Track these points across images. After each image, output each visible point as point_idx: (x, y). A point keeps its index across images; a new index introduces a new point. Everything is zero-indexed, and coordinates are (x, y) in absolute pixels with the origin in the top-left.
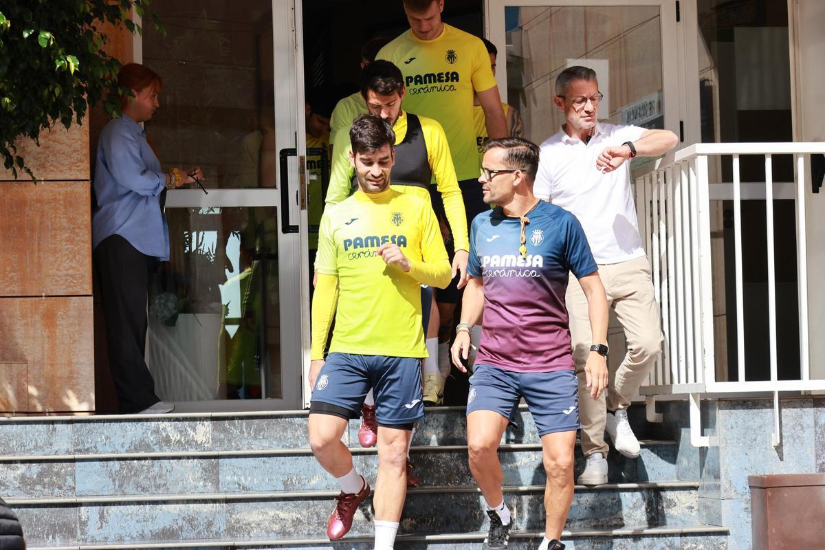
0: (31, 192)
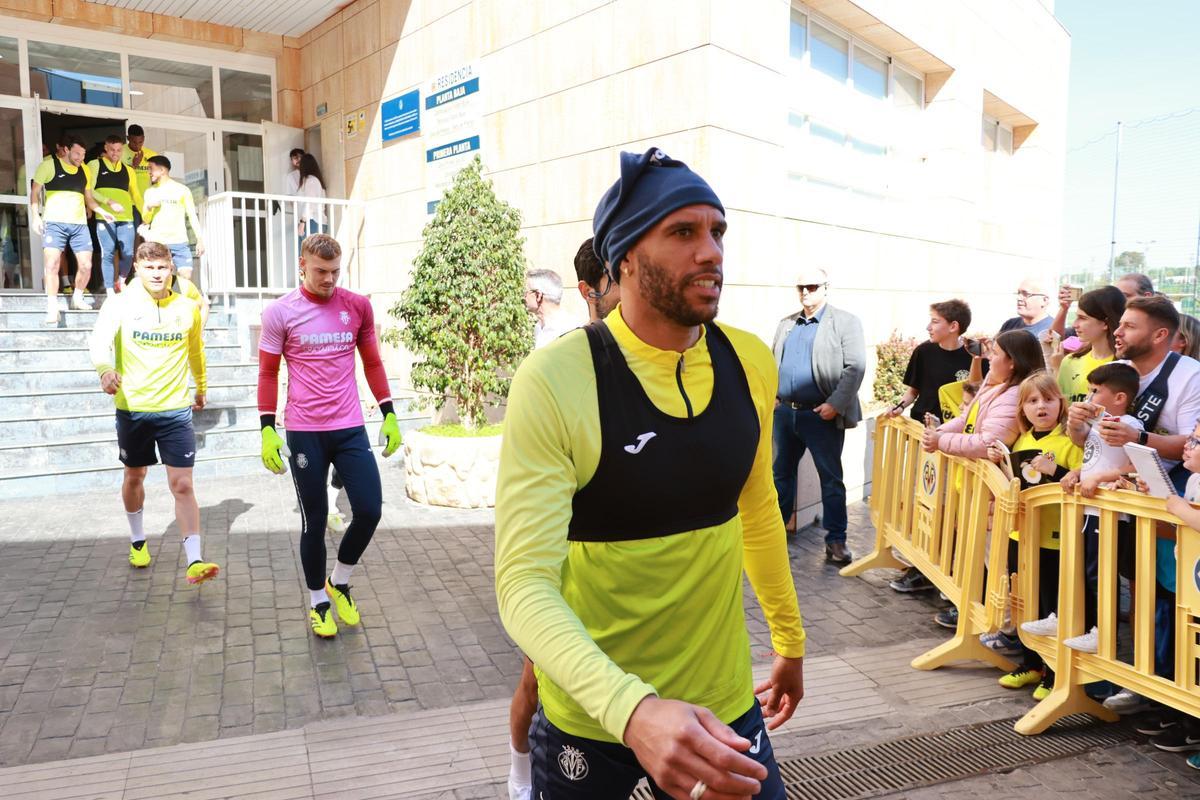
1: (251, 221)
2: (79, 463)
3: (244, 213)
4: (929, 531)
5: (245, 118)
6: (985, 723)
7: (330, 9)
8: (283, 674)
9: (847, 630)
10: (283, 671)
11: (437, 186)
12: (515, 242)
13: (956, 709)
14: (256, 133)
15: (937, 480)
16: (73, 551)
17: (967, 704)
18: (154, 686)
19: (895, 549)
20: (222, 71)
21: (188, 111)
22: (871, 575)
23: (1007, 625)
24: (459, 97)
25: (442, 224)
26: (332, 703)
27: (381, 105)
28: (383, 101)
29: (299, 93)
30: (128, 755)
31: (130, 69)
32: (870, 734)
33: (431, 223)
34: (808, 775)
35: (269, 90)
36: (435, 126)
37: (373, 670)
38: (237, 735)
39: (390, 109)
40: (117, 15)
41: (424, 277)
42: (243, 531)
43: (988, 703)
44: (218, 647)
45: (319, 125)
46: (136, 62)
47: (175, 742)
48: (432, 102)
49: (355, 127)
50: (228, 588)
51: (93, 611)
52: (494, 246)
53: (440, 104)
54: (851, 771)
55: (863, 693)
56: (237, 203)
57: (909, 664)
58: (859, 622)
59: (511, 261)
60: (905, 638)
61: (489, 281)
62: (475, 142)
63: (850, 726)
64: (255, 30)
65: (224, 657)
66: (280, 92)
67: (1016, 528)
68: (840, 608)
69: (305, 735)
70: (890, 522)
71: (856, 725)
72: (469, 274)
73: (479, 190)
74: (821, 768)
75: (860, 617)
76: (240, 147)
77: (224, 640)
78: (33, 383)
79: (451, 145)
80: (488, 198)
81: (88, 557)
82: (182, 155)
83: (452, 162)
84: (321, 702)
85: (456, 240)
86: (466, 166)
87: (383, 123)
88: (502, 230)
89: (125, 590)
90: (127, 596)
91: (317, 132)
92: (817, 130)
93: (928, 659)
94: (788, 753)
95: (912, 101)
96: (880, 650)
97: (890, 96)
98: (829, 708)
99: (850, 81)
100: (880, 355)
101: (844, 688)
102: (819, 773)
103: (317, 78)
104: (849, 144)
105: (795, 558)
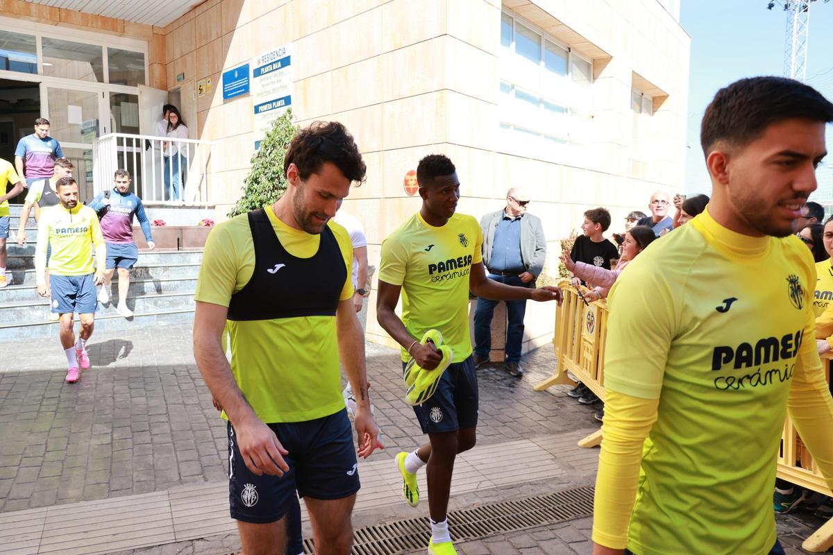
1: (130, 154)
2: (7, 321)
3: (125, 149)
4: (589, 357)
5: (125, 83)
7: (186, 8)
8: (153, 457)
9: (536, 424)
10: (153, 454)
11: (261, 130)
14: (134, 93)
15: (595, 323)
16: (3, 380)
18: (63, 465)
20: (109, 50)
21: (85, 77)
22: (553, 389)
24: (277, 69)
25: (264, 155)
26: (187, 474)
27: (222, 74)
28: (224, 72)
29: (164, 66)
30: (45, 509)
31: (43, 47)
32: (549, 487)
33: (257, 155)
34: (508, 513)
35: (143, 64)
36: (260, 89)
37: (216, 453)
38: (121, 495)
39: (229, 77)
40: (34, 9)
41: (252, 191)
42: (125, 365)
44: (107, 440)
45: (179, 88)
46: (46, 41)
47: (78, 500)
48: (258, 73)
49: (204, 89)
50: (114, 402)
51: (18, 418)
53: (263, 74)
54: (535, 510)
55: (545, 463)
56: (120, 142)
57: (576, 444)
58: (545, 419)
60: (574, 429)
62: (287, 100)
63: (536, 483)
64: (133, 21)
65: (112, 446)
66: (151, 65)
68: (534, 411)
69: (168, 494)
70: (566, 354)
71: (541, 482)
73: (290, 132)
74: (516, 508)
75: (545, 415)
76: (123, 104)
77: (112, 436)
79: (271, 102)
81: (14, 384)
82: (80, 108)
83: (272, 114)
84: (179, 474)
85: (274, 165)
86: (281, 116)
87: (224, 87)
89: (41, 405)
90: (43, 409)
91: (177, 93)
92: (520, 95)
93: (589, 440)
94: (495, 499)
95: (585, 78)
96: (558, 436)
97: (570, 74)
98: (523, 472)
99: (542, 63)
100: (563, 246)
101: (533, 459)
102: (514, 511)
103: (177, 56)
104: (542, 105)
105: (505, 379)
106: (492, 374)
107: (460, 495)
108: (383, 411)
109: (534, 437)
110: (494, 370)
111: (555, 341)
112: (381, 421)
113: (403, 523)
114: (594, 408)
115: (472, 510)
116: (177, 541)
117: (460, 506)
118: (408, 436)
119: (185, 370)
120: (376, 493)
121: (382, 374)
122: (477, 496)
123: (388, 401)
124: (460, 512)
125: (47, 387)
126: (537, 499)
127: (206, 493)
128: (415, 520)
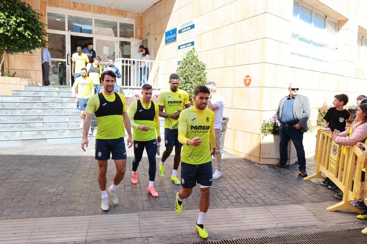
0: (33, 57)
1: (127, 67)
3: (125, 64)
4: (333, 166)
5: (126, 37)
6: (351, 229)
7: (151, 4)
8: (132, 198)
9: (305, 197)
10: (132, 196)
11: (181, 56)
12: (204, 73)
13: (341, 224)
14: (129, 41)
15: (337, 151)
16: (76, 159)
17: (345, 223)
19: (322, 173)
20: (120, 23)
21: (110, 35)
22: (313, 180)
23: (360, 199)
24: (188, 30)
25: (182, 68)
26: (146, 207)
27: (165, 33)
28: (166, 31)
29: (141, 29)
30: (89, 216)
31: (95, 23)
32: (312, 229)
33: (179, 68)
34: (291, 240)
35: (133, 29)
36: (181, 39)
38: (120, 213)
39: (168, 34)
40: (92, 8)
43: (352, 223)
45: (147, 39)
46: (96, 21)
48: (180, 32)
49: (157, 39)
51: (81, 176)
52: (197, 75)
53: (182, 32)
54: (305, 240)
55: (310, 217)
56: (123, 61)
57: (326, 209)
58: (309, 195)
59: (203, 79)
60: (325, 201)
61: (196, 85)
62: (193, 43)
63: (306, 227)
64: (130, 11)
66: (136, 29)
67: (364, 167)
68: (303, 190)
69: (138, 215)
70: (321, 164)
71: (308, 227)
72: (190, 83)
73: (194, 58)
74: (295, 238)
75: (310, 193)
76: (124, 45)
78: (66, 112)
79: (186, 44)
80: (196, 60)
81: (79, 161)
82: (108, 47)
83: (185, 50)
84: (143, 206)
85: (186, 72)
86: (190, 50)
87: (166, 38)
88: (200, 70)
89: (89, 171)
90: (90, 172)
91: (146, 41)
92: (301, 39)
93: (332, 208)
94: (285, 233)
95: (333, 29)
96: (316, 204)
97: (326, 28)
98: (299, 220)
99: (313, 24)
100: (319, 111)
101: (304, 215)
102: (295, 240)
103: (147, 25)
104: (311, 44)
105: (289, 173)
106: (283, 170)
107: (268, 229)
108: (231, 184)
109: (304, 203)
110: (284, 169)
111: (315, 157)
112: (231, 190)
113: (241, 240)
114: (335, 192)
115: (274, 237)
116: (142, 236)
117: (268, 234)
118: (243, 198)
119: (146, 160)
120: (228, 223)
121: (231, 167)
122: (276, 230)
123: (233, 180)
124: (268, 237)
125: (91, 163)
126: (306, 235)
127: (154, 216)
128: (246, 239)
